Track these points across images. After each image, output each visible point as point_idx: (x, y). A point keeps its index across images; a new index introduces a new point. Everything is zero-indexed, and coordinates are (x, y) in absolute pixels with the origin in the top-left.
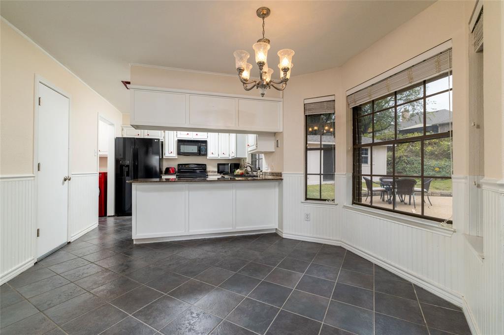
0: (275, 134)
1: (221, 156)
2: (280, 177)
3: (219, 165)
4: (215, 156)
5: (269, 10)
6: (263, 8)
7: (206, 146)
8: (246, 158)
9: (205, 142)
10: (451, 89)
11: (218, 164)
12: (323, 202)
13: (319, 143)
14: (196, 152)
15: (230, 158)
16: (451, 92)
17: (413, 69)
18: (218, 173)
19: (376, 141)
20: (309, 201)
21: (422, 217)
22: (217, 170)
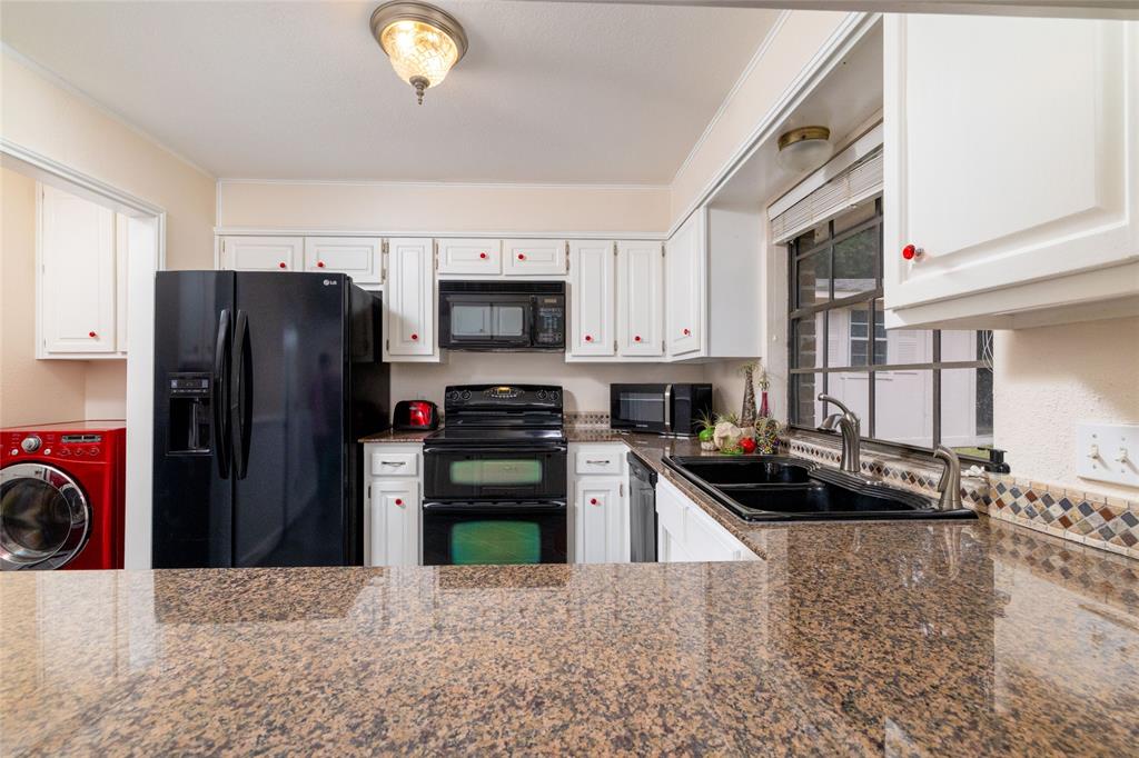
1: (629, 352)
3: (617, 392)
4: (600, 351)
7: (562, 306)
8: (758, 359)
9: (557, 289)
11: (613, 386)
14: (518, 332)
15: (669, 359)
22: (607, 411)
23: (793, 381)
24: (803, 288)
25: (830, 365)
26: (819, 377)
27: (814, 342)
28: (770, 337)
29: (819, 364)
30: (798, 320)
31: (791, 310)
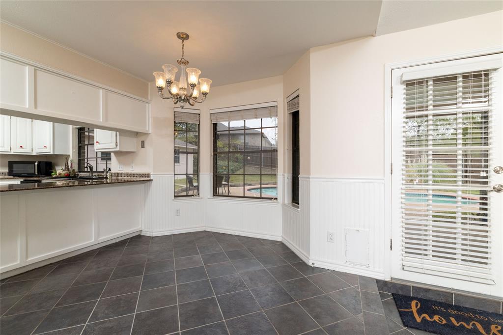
0: (137, 134)
1: (17, 151)
2: (148, 178)
4: (4, 150)
5: (188, 38)
6: (183, 34)
8: (69, 155)
10: (277, 127)
11: (10, 162)
12: (190, 197)
13: (185, 147)
15: (34, 154)
16: (277, 128)
17: (258, 110)
18: (9, 175)
19: (231, 150)
20: (177, 198)
21: (261, 198)
22: (7, 171)
23: (79, 161)
24: (82, 139)
25: (89, 157)
26: (86, 160)
27: (85, 152)
28: (73, 150)
29: (86, 157)
30: (81, 146)
31: (79, 144)
